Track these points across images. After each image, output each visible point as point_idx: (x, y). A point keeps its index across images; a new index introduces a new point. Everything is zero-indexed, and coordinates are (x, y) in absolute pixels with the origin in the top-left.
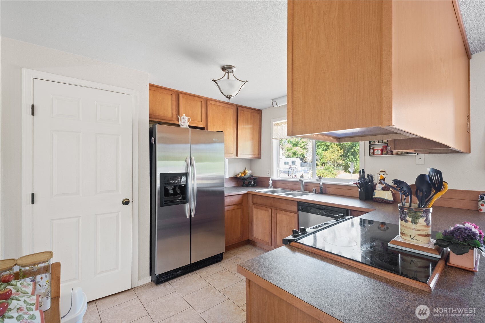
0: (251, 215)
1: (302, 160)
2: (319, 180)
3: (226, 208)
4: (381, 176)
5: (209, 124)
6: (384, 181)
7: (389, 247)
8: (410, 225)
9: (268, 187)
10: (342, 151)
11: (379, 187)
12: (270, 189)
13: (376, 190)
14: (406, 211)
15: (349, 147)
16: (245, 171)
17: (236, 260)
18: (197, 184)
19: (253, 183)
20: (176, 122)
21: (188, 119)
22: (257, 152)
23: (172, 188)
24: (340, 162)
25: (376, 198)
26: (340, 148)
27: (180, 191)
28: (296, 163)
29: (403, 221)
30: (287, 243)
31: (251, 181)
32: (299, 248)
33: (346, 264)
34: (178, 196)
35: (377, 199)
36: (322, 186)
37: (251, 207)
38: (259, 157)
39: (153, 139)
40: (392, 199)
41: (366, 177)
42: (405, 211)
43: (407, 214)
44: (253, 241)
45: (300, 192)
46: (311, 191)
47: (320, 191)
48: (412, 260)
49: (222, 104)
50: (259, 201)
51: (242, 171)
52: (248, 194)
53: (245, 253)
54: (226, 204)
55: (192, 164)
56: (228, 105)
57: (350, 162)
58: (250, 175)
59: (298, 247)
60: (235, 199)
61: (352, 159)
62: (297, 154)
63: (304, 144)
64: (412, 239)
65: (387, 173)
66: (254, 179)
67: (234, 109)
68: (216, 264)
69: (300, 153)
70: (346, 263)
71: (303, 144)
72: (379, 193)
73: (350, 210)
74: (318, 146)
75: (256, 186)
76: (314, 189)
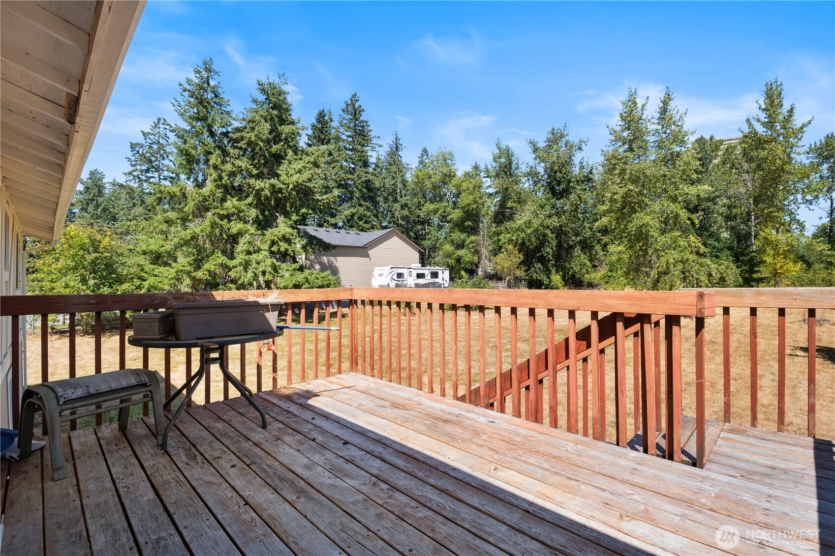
10: (521, 255)
15: (533, 248)
24: (520, 273)
26: (518, 250)
57: (537, 273)
61: (539, 268)
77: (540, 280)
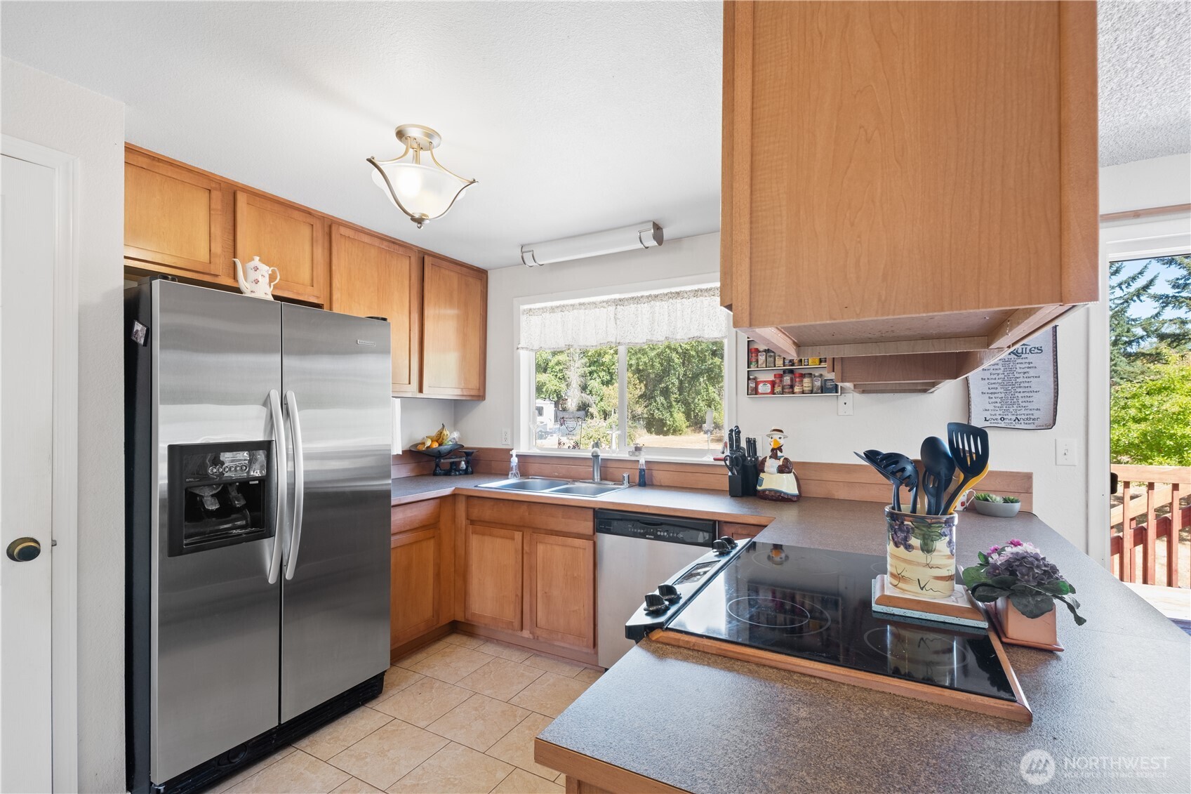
0: (463, 553)
1: (556, 404)
2: (637, 453)
3: (395, 541)
4: (776, 441)
5: (336, 296)
6: (781, 451)
7: (875, 612)
8: (918, 555)
9: (508, 475)
10: (642, 385)
11: (772, 467)
12: (512, 480)
13: (764, 472)
14: (910, 523)
15: (656, 377)
16: (440, 433)
17: (422, 685)
18: (306, 472)
19: (463, 465)
20: (228, 281)
21: (270, 272)
22: (474, 383)
23: (214, 492)
24: (639, 410)
25: (764, 491)
26: (639, 379)
27: (243, 502)
28: (545, 411)
29: (902, 547)
30: (637, 634)
31: (458, 460)
32: (679, 647)
33: (815, 677)
34: (234, 516)
35: (767, 492)
36: (644, 467)
37: (464, 531)
38: (480, 396)
39: (138, 327)
40: (796, 492)
41: (743, 444)
42: (908, 525)
43: (908, 531)
44: (470, 624)
45: (591, 483)
46: (619, 482)
47: (640, 480)
48: (922, 639)
49: (377, 242)
50: (488, 513)
51: (434, 433)
52: (454, 496)
53: (448, 660)
54: (394, 528)
55: (287, 414)
56: (397, 247)
57: (658, 409)
58: (456, 444)
59: (676, 644)
60: (418, 514)
61: (662, 403)
62: (544, 390)
63: (561, 367)
64: (922, 589)
65: (785, 433)
66: (468, 454)
67: (412, 258)
68: (362, 708)
69: (552, 387)
70: (814, 674)
71: (558, 368)
72: (773, 480)
73: (719, 521)
74: (591, 373)
75: (472, 473)
76: (626, 475)
77: (662, 420)
